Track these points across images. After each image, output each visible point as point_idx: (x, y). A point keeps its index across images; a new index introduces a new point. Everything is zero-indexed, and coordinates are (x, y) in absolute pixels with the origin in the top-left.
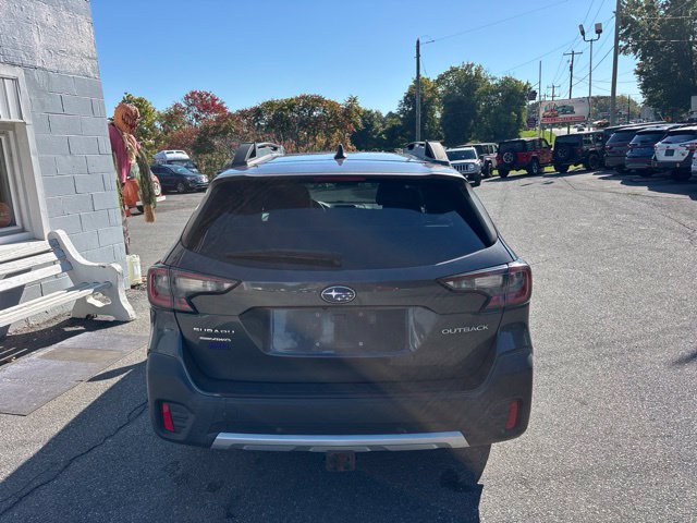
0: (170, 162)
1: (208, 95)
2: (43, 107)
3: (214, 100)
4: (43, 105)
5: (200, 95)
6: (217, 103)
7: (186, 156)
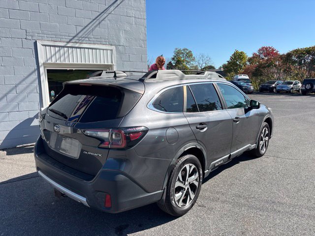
0: (239, 80)
1: (270, 48)
2: (121, 59)
3: (273, 50)
4: (121, 58)
5: (266, 49)
6: (275, 52)
7: (247, 77)
